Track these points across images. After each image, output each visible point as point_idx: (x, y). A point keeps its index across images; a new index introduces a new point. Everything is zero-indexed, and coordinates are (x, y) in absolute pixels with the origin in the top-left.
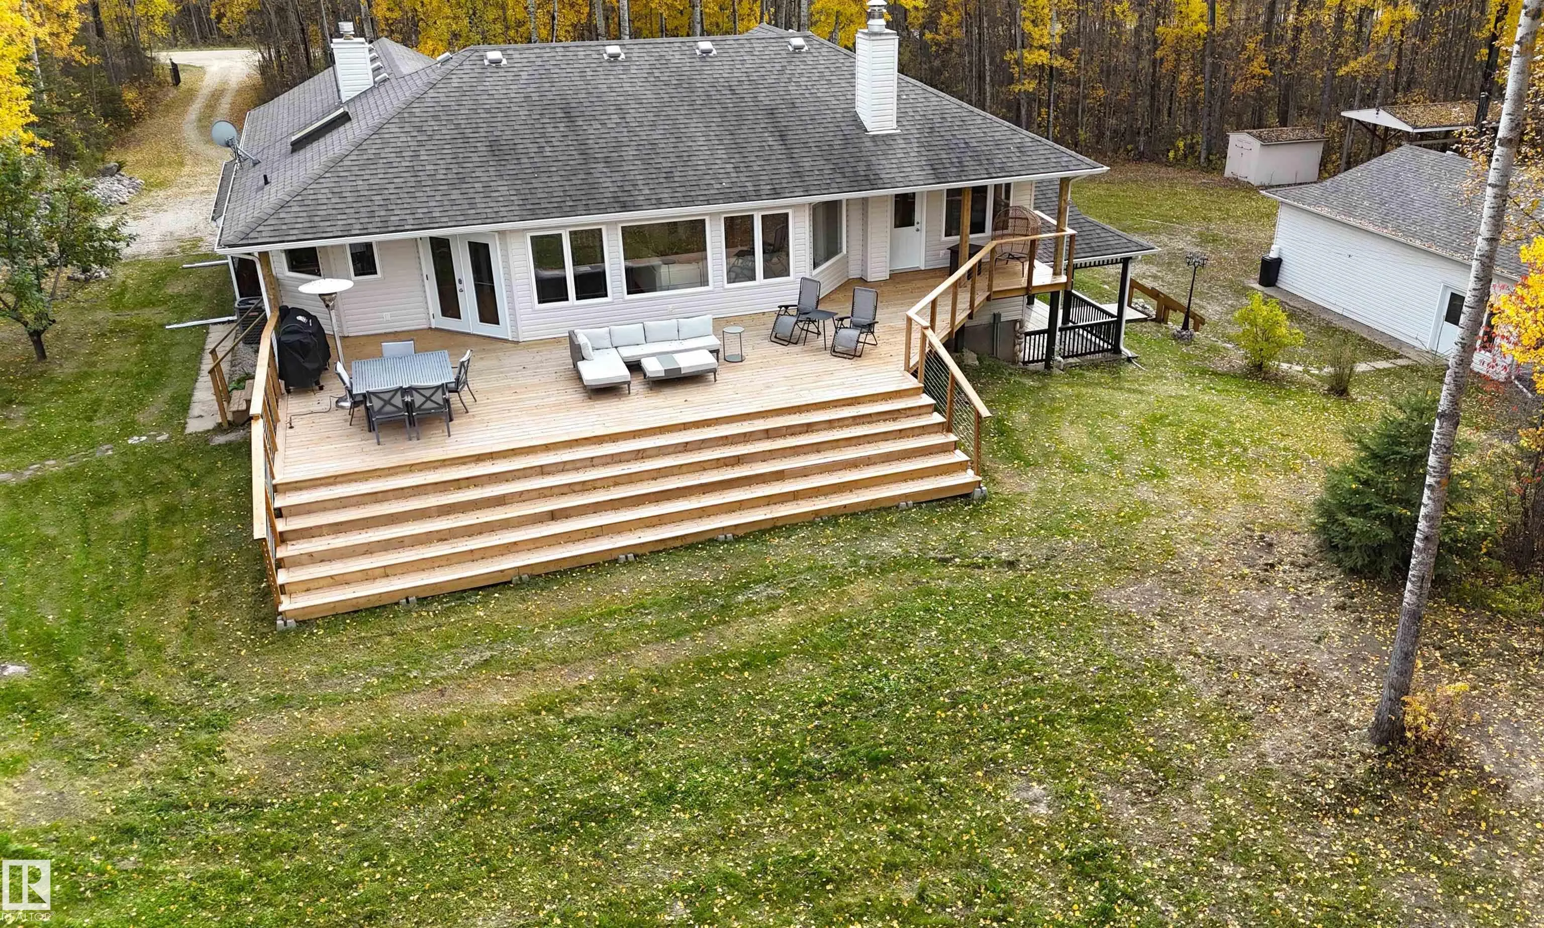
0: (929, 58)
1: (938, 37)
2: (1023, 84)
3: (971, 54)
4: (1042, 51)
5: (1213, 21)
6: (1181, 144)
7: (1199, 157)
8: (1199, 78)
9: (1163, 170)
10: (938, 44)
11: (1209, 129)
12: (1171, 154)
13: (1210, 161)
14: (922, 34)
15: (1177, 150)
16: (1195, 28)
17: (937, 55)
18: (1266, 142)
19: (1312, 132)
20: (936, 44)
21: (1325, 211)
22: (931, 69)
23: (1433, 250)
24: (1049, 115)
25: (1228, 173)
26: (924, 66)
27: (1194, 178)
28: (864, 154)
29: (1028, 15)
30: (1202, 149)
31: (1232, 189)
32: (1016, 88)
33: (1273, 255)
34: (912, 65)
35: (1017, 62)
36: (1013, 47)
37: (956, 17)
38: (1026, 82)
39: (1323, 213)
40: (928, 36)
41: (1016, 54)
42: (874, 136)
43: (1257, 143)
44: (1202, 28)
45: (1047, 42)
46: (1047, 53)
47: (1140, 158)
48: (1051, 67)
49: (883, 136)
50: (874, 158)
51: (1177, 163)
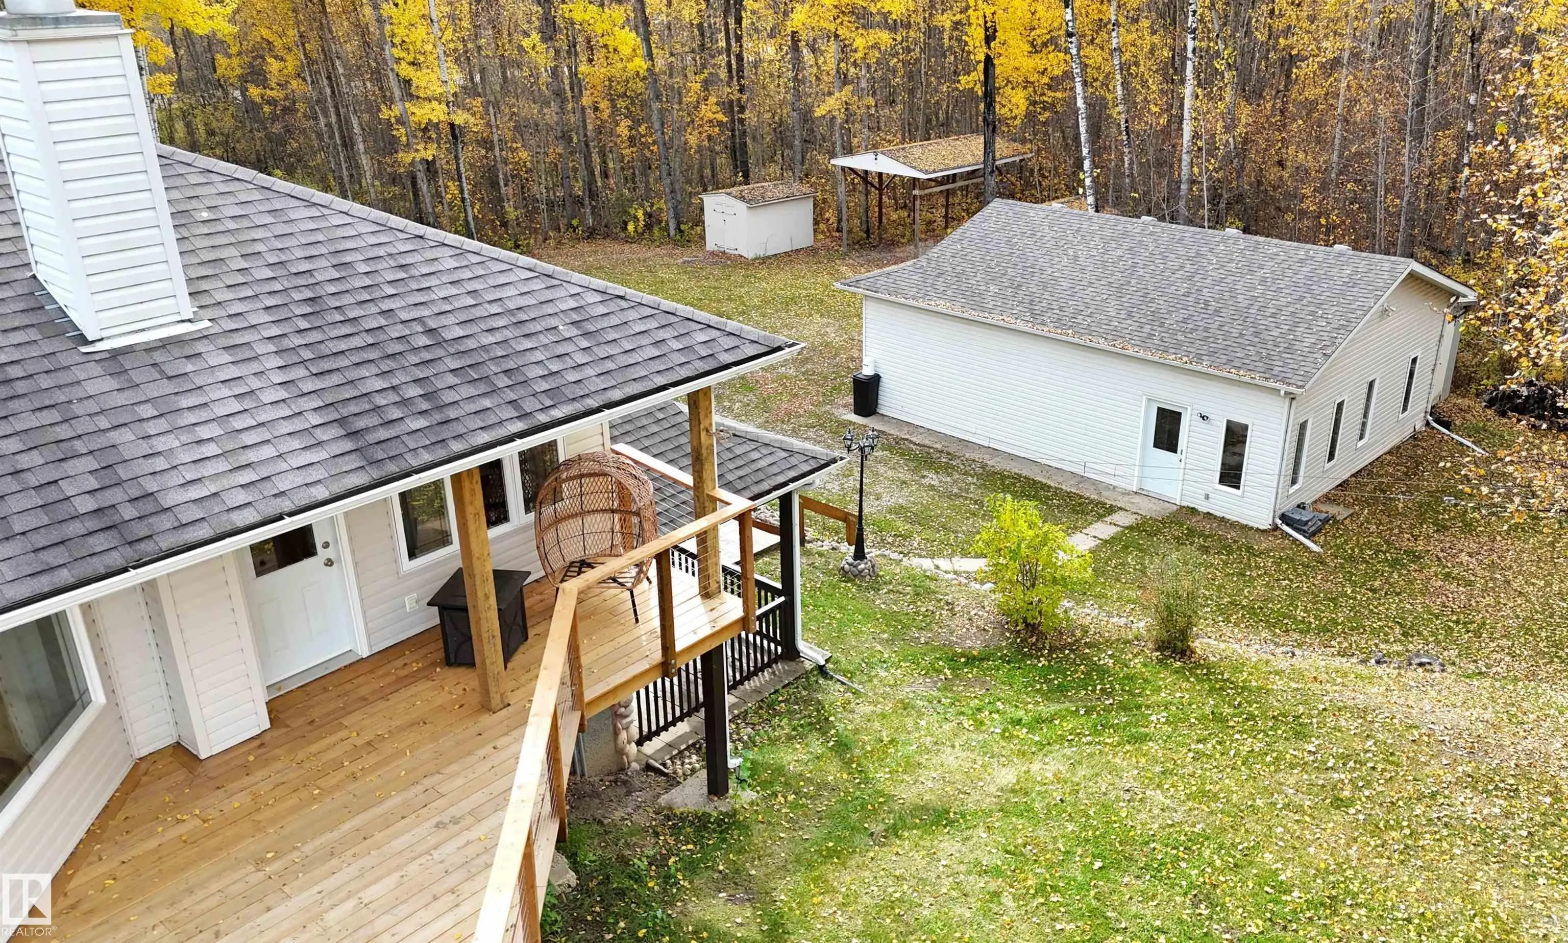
0: (262, 123)
1: (268, 92)
2: (417, 150)
3: (326, 115)
4: (435, 104)
5: (650, 56)
6: (640, 214)
7: (666, 229)
8: (642, 129)
9: (626, 248)
10: (272, 102)
11: (672, 192)
12: (631, 227)
13: (681, 231)
14: (244, 91)
15: (636, 219)
16: (630, 66)
17: (274, 118)
18: (752, 202)
19: (796, 187)
20: (268, 103)
21: (942, 306)
22: (269, 137)
23: (1130, 352)
24: (462, 191)
25: (710, 246)
26: (259, 135)
27: (671, 256)
28: (83, 426)
29: (403, 54)
30: (668, 217)
31: (725, 266)
32: (406, 158)
33: (867, 371)
34: (239, 134)
35: (401, 121)
36: (390, 101)
37: (291, 64)
38: (420, 147)
39: (939, 309)
40: (254, 92)
41: (397, 110)
42: (115, 354)
43: (741, 206)
44: (640, 64)
45: (439, 90)
46: (444, 106)
47: (591, 234)
48: (452, 125)
49: (150, 348)
50: (125, 436)
51: (639, 237)
